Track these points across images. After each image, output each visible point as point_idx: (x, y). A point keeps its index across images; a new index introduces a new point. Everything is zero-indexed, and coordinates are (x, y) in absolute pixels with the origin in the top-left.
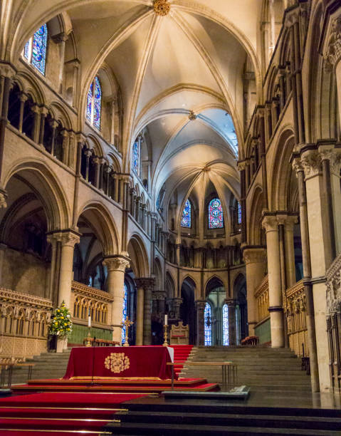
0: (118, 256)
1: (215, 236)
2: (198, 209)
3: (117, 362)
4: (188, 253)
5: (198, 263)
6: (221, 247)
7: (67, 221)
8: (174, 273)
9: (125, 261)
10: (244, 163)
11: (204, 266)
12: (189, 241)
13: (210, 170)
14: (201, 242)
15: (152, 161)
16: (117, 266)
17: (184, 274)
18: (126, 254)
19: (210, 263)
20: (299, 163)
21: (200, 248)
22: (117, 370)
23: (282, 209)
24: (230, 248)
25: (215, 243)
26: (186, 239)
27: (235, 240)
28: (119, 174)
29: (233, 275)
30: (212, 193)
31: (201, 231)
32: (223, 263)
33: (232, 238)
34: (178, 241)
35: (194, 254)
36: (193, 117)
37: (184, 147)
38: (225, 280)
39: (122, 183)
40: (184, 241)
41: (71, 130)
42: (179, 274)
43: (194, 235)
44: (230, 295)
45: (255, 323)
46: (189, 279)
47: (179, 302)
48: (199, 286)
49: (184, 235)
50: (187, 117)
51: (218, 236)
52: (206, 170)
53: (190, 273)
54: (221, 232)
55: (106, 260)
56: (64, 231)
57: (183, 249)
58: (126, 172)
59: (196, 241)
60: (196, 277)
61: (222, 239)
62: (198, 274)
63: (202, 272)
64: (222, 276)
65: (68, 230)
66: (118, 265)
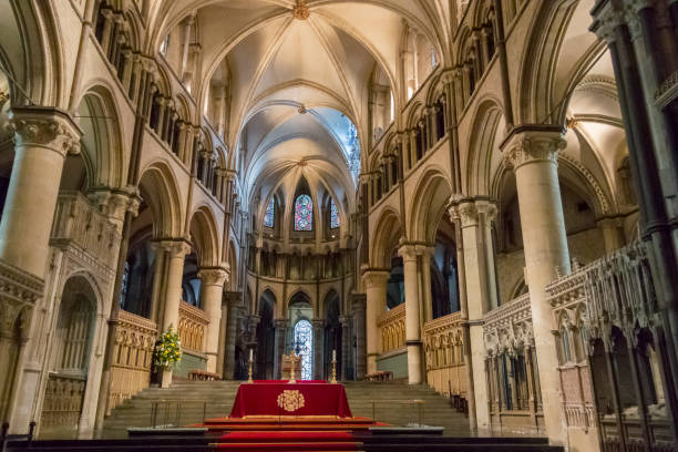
0: (218, 268)
1: (302, 240)
2: (283, 206)
3: (291, 400)
4: (270, 259)
5: (281, 272)
6: (309, 254)
7: (179, 227)
8: (252, 282)
9: (226, 274)
10: (367, 176)
11: (288, 277)
12: (271, 244)
13: (306, 164)
14: (286, 246)
15: (246, 151)
16: (216, 280)
17: (263, 286)
18: (226, 265)
19: (294, 273)
20: (457, 212)
21: (284, 255)
22: (291, 408)
23: (421, 240)
24: (321, 256)
25: (303, 248)
26: (269, 242)
27: (328, 247)
28: (224, 170)
29: (324, 290)
30: (303, 188)
31: (286, 234)
32: (310, 274)
33: (324, 245)
34: (260, 244)
35: (276, 261)
36: (303, 111)
37: (285, 138)
38: (312, 295)
39: (225, 180)
40: (265, 244)
41: (190, 124)
42: (258, 285)
43: (277, 238)
44: (318, 315)
45: (377, 355)
46: (269, 292)
47: (257, 320)
48: (280, 301)
49: (266, 236)
50: (296, 109)
51: (306, 241)
52: (302, 163)
53: (271, 285)
54: (310, 236)
55: (202, 271)
56: (176, 240)
57: (264, 254)
58: (232, 168)
59: (280, 244)
60: (278, 289)
61: (312, 245)
62: (280, 284)
63: (285, 284)
64: (310, 290)
65: (182, 240)
66: (217, 277)
